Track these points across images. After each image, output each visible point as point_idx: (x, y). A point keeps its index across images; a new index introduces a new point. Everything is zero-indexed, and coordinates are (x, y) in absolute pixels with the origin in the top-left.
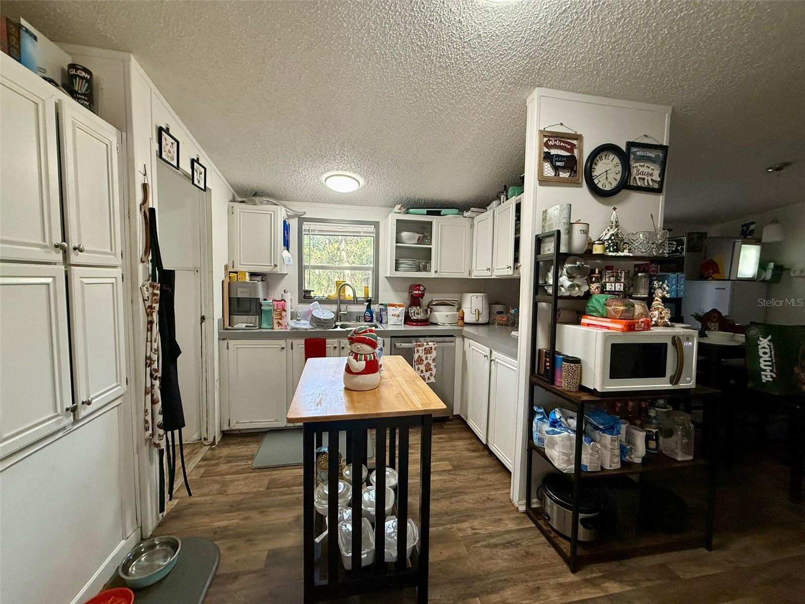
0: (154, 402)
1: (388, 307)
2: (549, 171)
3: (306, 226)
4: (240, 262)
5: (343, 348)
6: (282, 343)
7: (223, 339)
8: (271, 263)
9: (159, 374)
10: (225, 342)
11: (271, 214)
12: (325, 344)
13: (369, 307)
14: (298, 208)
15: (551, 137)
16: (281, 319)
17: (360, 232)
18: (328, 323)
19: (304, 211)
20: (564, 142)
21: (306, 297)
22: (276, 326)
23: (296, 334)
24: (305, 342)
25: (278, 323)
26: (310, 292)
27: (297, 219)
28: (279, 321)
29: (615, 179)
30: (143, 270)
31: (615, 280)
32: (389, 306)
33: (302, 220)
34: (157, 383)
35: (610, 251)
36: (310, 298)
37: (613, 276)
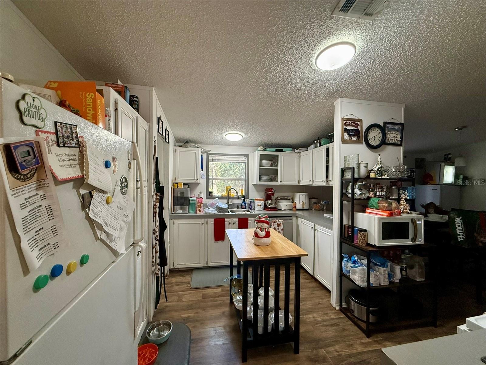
0: (156, 252)
1: (255, 201)
2: (346, 137)
3: (210, 157)
4: (179, 178)
5: (234, 223)
6: (202, 221)
7: (172, 219)
8: (195, 178)
9: (158, 238)
10: (173, 221)
11: (195, 152)
12: (224, 221)
13: (244, 200)
14: (208, 148)
15: (347, 121)
16: (200, 208)
17: (239, 160)
18: (225, 210)
19: (210, 150)
20: (353, 123)
21: (210, 195)
22: (198, 212)
23: (208, 216)
24: (214, 220)
25: (199, 210)
26: (212, 192)
27: (206, 154)
28: (200, 209)
29: (378, 140)
31: (381, 190)
32: (255, 200)
33: (208, 154)
35: (378, 176)
36: (212, 196)
37: (380, 188)
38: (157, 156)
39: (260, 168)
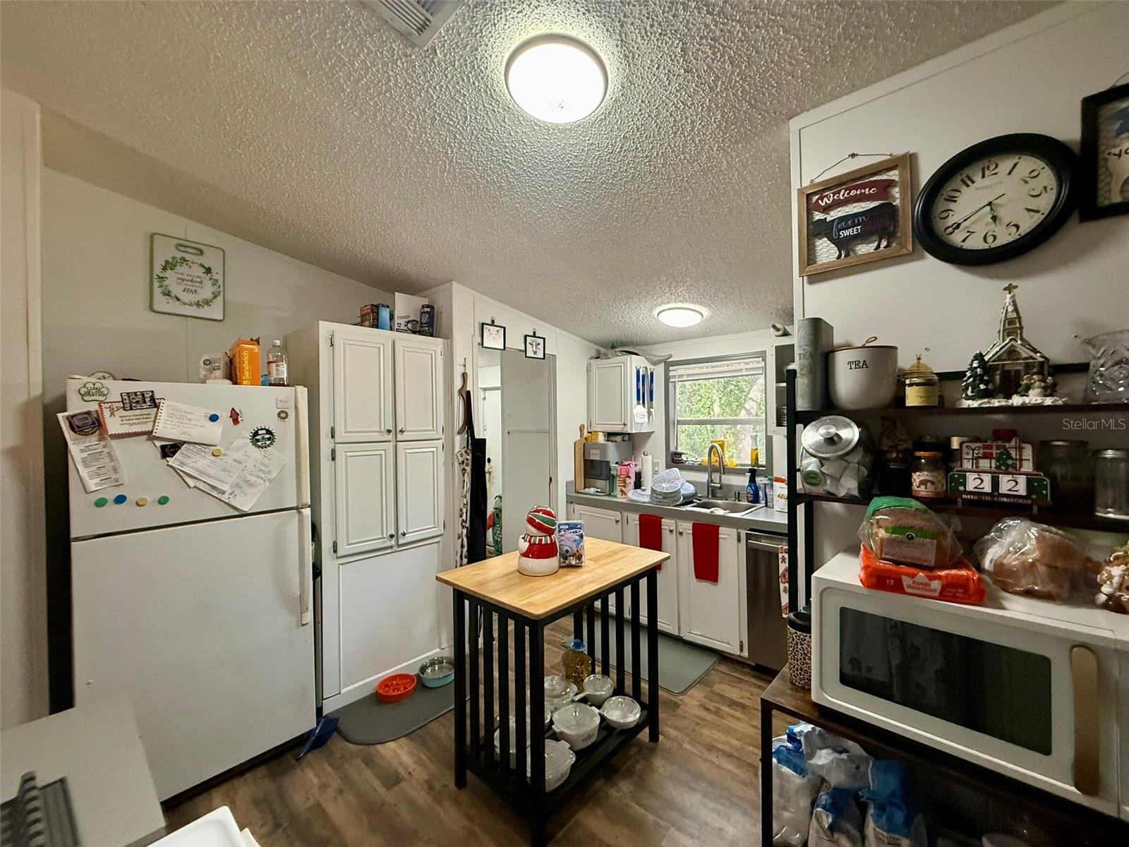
1: (774, 483)
3: (676, 371)
4: (596, 421)
5: (681, 533)
6: (617, 515)
7: (571, 503)
8: (619, 421)
9: (468, 525)
10: (572, 506)
11: (621, 366)
12: (660, 525)
13: (752, 480)
14: (661, 351)
16: (624, 487)
17: (742, 370)
18: (675, 497)
19: (669, 354)
21: (675, 460)
22: (618, 492)
23: (632, 507)
24: (640, 519)
25: (622, 491)
26: (680, 454)
27: (663, 364)
28: (623, 489)
29: (1029, 210)
30: (459, 441)
32: (775, 481)
33: (668, 364)
34: (465, 531)
36: (681, 462)
37: (986, 456)
38: (468, 389)
39: (777, 387)
